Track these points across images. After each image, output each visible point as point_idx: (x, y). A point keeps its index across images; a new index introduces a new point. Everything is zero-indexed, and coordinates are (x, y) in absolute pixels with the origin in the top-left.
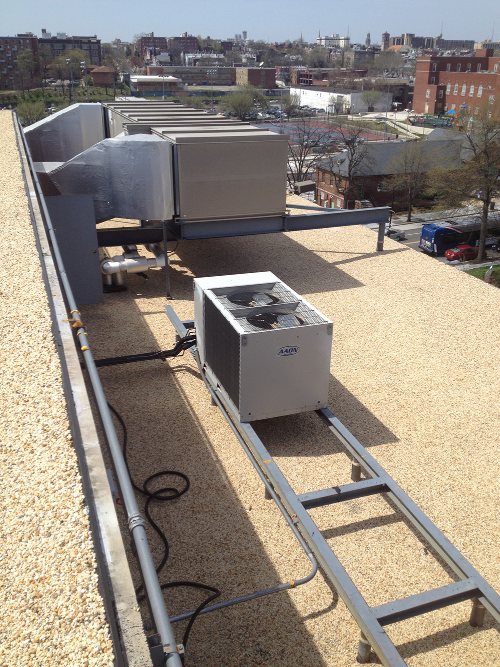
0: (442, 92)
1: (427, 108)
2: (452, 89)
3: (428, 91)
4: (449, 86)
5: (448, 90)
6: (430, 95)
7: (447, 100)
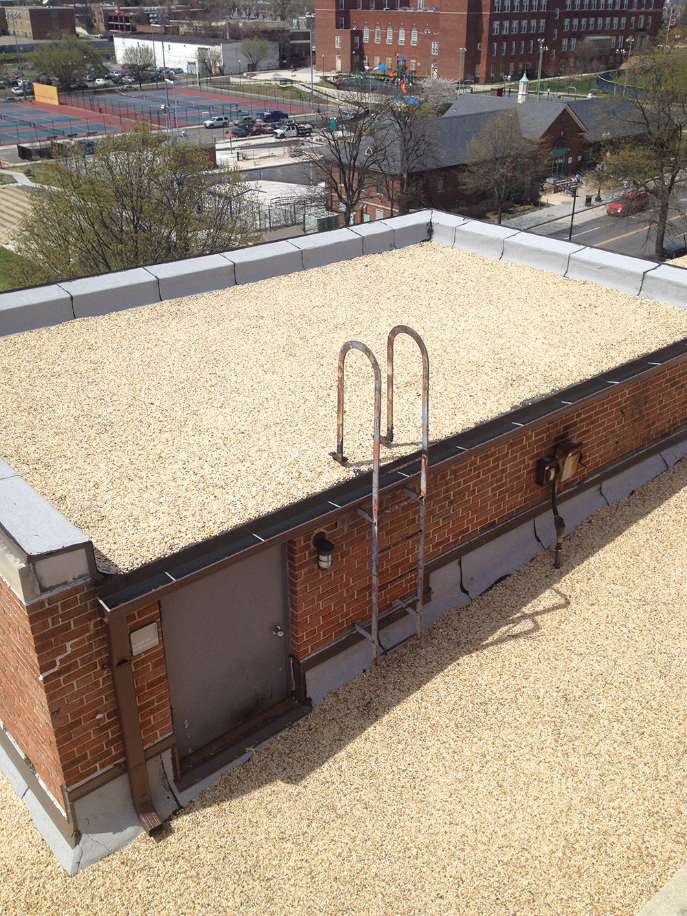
0: (357, 39)
1: (339, 63)
2: (372, 35)
3: (338, 39)
4: (366, 31)
5: (366, 37)
6: (341, 45)
7: (367, 51)
